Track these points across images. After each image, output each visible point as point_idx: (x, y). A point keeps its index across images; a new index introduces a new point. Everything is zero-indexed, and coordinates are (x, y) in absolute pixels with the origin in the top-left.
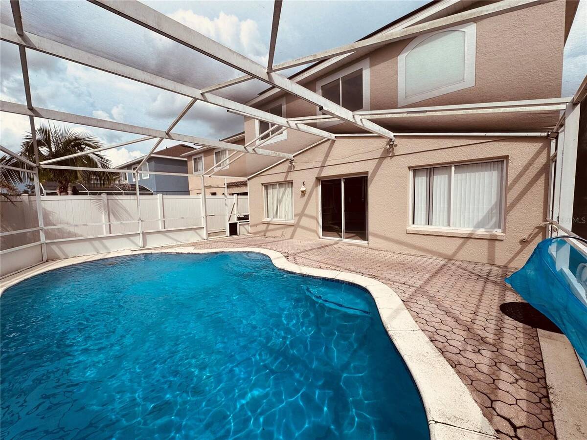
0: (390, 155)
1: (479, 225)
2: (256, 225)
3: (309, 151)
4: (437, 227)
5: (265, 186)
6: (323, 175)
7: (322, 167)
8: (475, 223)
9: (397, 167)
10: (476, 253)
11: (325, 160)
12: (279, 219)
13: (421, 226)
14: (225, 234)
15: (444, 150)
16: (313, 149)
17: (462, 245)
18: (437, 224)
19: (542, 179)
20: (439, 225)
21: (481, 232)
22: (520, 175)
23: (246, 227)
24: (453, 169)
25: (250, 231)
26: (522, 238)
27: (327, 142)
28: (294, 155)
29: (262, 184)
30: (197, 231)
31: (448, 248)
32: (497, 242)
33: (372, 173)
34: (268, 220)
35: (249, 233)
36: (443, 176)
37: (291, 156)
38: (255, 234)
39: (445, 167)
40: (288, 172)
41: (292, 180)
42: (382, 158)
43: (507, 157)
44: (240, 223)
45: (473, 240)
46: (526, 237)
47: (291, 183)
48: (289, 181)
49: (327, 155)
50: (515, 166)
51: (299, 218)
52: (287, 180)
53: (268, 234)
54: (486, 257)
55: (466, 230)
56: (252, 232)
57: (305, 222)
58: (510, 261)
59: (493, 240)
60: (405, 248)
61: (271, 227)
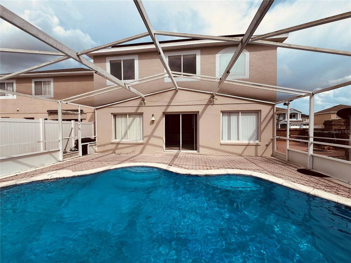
0: (212, 104)
1: (250, 139)
2: (104, 145)
3: (158, 95)
4: (234, 141)
5: (113, 115)
6: (168, 111)
7: (168, 106)
8: (248, 138)
9: (215, 110)
10: (251, 151)
11: (170, 102)
12: (128, 140)
13: (225, 141)
14: (78, 155)
15: (237, 104)
16: (162, 94)
17: (245, 149)
18: (233, 139)
19: (272, 120)
20: (234, 140)
21: (252, 142)
22: (265, 118)
23: (94, 147)
24: (240, 113)
25: (96, 151)
26: (266, 144)
27: (172, 91)
28: (145, 95)
29: (112, 114)
30: (53, 154)
31: (240, 150)
32: (258, 146)
33: (201, 112)
34: (117, 140)
35: (96, 152)
36: (235, 117)
37: (143, 96)
38: (101, 152)
39: (236, 112)
40: (139, 107)
41: (143, 113)
42: (207, 105)
43: (260, 111)
44: (90, 145)
45: (249, 146)
46: (267, 143)
47: (141, 114)
48: (139, 113)
49: (172, 98)
50: (263, 115)
51: (148, 139)
52: (138, 112)
53: (117, 152)
54: (254, 153)
55: (246, 142)
56: (98, 151)
57: (153, 141)
58: (263, 154)
59: (257, 145)
60: (220, 152)
61: (120, 146)
